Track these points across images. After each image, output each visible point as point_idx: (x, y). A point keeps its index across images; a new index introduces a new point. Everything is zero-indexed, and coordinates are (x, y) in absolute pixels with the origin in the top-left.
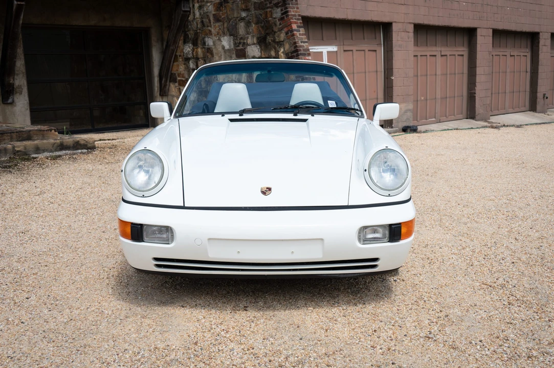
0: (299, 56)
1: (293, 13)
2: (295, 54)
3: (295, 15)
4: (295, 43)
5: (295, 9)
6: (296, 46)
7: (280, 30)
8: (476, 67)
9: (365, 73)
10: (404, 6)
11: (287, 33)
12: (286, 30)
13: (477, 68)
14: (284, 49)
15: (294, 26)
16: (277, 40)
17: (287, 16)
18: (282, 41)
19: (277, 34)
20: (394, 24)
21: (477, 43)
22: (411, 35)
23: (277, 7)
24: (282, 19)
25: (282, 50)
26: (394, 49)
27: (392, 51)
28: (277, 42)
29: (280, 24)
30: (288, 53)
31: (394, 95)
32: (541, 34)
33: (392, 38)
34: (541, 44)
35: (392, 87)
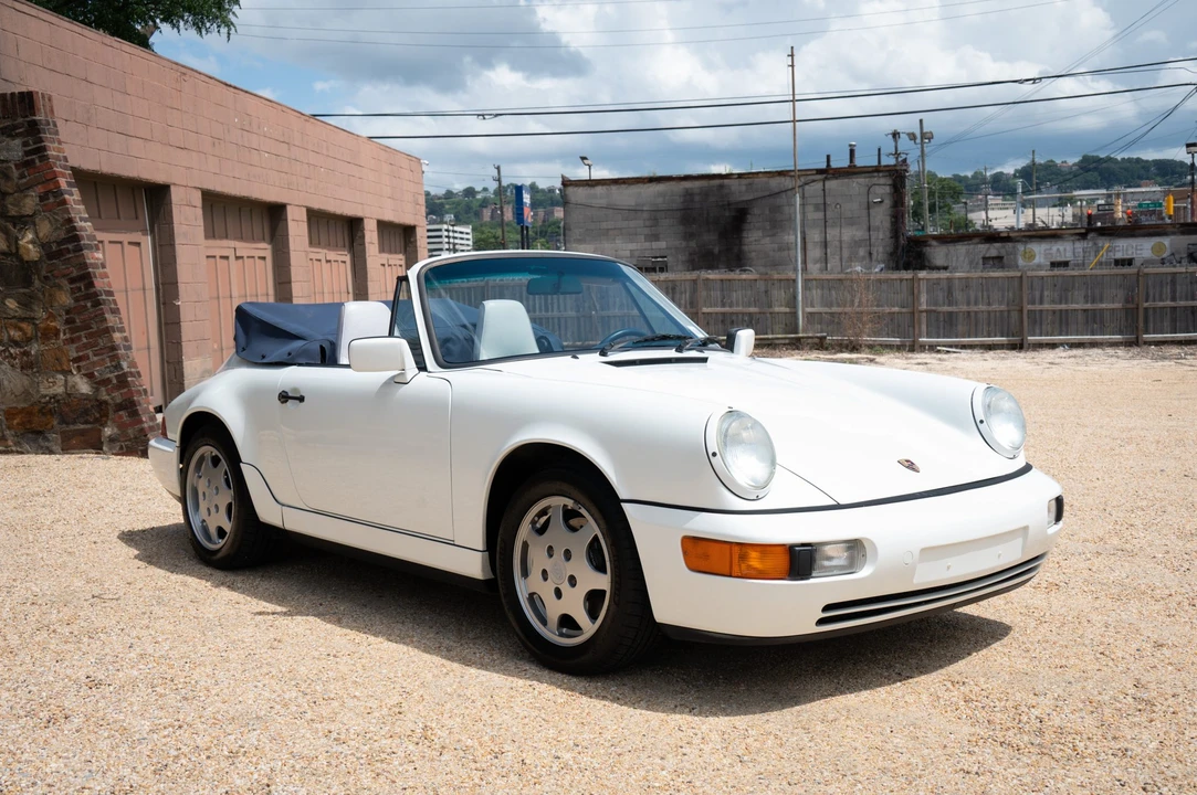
0: (82, 250)
1: (55, 153)
2: (70, 246)
3: (58, 158)
4: (70, 220)
5: (56, 145)
6: (74, 228)
7: (23, 190)
8: (289, 282)
9: (127, 291)
10: (184, 152)
11: (43, 198)
12: (40, 189)
13: (293, 284)
14: (36, 233)
15: (63, 182)
16: (13, 213)
17: (44, 158)
18: (28, 216)
19: (10, 199)
20: (172, 188)
21: (288, 235)
22: (199, 212)
23: (13, 137)
24: (27, 164)
25: (30, 236)
26: (177, 242)
27: (172, 245)
28: (13, 217)
29: (22, 176)
30: (49, 243)
31: (184, 339)
32: (365, 221)
33: (172, 217)
34: (367, 239)
35: (178, 323)
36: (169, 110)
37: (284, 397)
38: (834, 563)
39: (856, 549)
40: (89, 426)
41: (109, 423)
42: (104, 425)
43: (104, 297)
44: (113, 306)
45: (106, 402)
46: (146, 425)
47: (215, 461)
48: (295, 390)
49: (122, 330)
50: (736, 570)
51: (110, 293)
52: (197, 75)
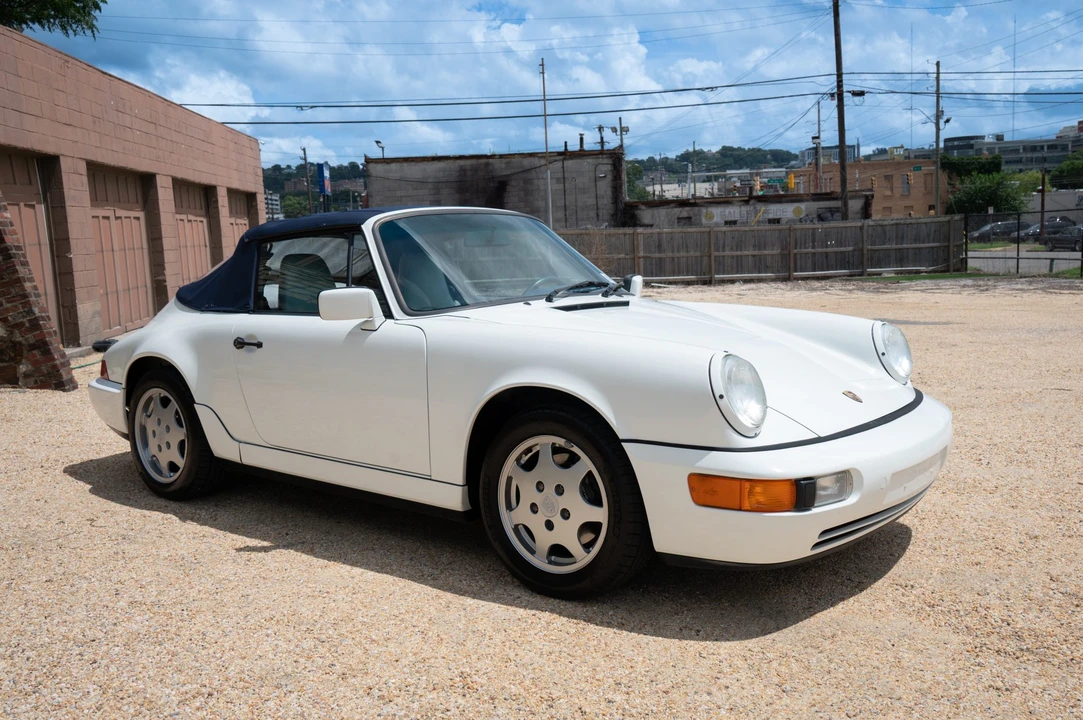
8: (160, 238)
10: (70, 128)
13: (164, 240)
20: (61, 158)
21: (158, 199)
22: (85, 179)
26: (68, 203)
27: (63, 207)
31: (76, 286)
32: (218, 188)
33: (62, 184)
34: (220, 203)
35: (70, 273)
36: (56, 92)
37: (240, 343)
38: (829, 492)
39: (844, 479)
40: (5, 364)
41: (24, 361)
42: (19, 363)
43: (14, 251)
44: (22, 259)
45: (20, 343)
46: (58, 362)
47: (165, 402)
48: (251, 336)
49: (31, 280)
50: (746, 505)
51: (18, 248)
52: (78, 63)
